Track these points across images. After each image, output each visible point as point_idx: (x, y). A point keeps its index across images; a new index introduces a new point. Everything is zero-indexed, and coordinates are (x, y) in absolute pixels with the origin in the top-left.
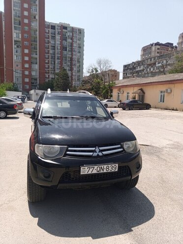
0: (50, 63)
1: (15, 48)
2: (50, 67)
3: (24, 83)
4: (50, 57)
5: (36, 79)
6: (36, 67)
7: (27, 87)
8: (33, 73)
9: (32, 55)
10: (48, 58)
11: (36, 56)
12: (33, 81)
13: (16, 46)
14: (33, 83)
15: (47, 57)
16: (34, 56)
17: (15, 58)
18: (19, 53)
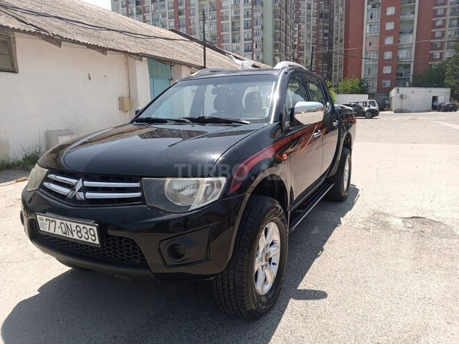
0: (447, 25)
1: (368, 11)
2: (448, 33)
3: (381, 76)
4: (448, 12)
5: (408, 66)
6: (410, 39)
7: (388, 83)
8: (403, 54)
9: (401, 17)
10: (444, 15)
11: (412, 16)
12: (402, 71)
13: (370, 6)
14: (401, 75)
15: (440, 12)
16: (408, 16)
17: (367, 29)
18: (376, 19)
